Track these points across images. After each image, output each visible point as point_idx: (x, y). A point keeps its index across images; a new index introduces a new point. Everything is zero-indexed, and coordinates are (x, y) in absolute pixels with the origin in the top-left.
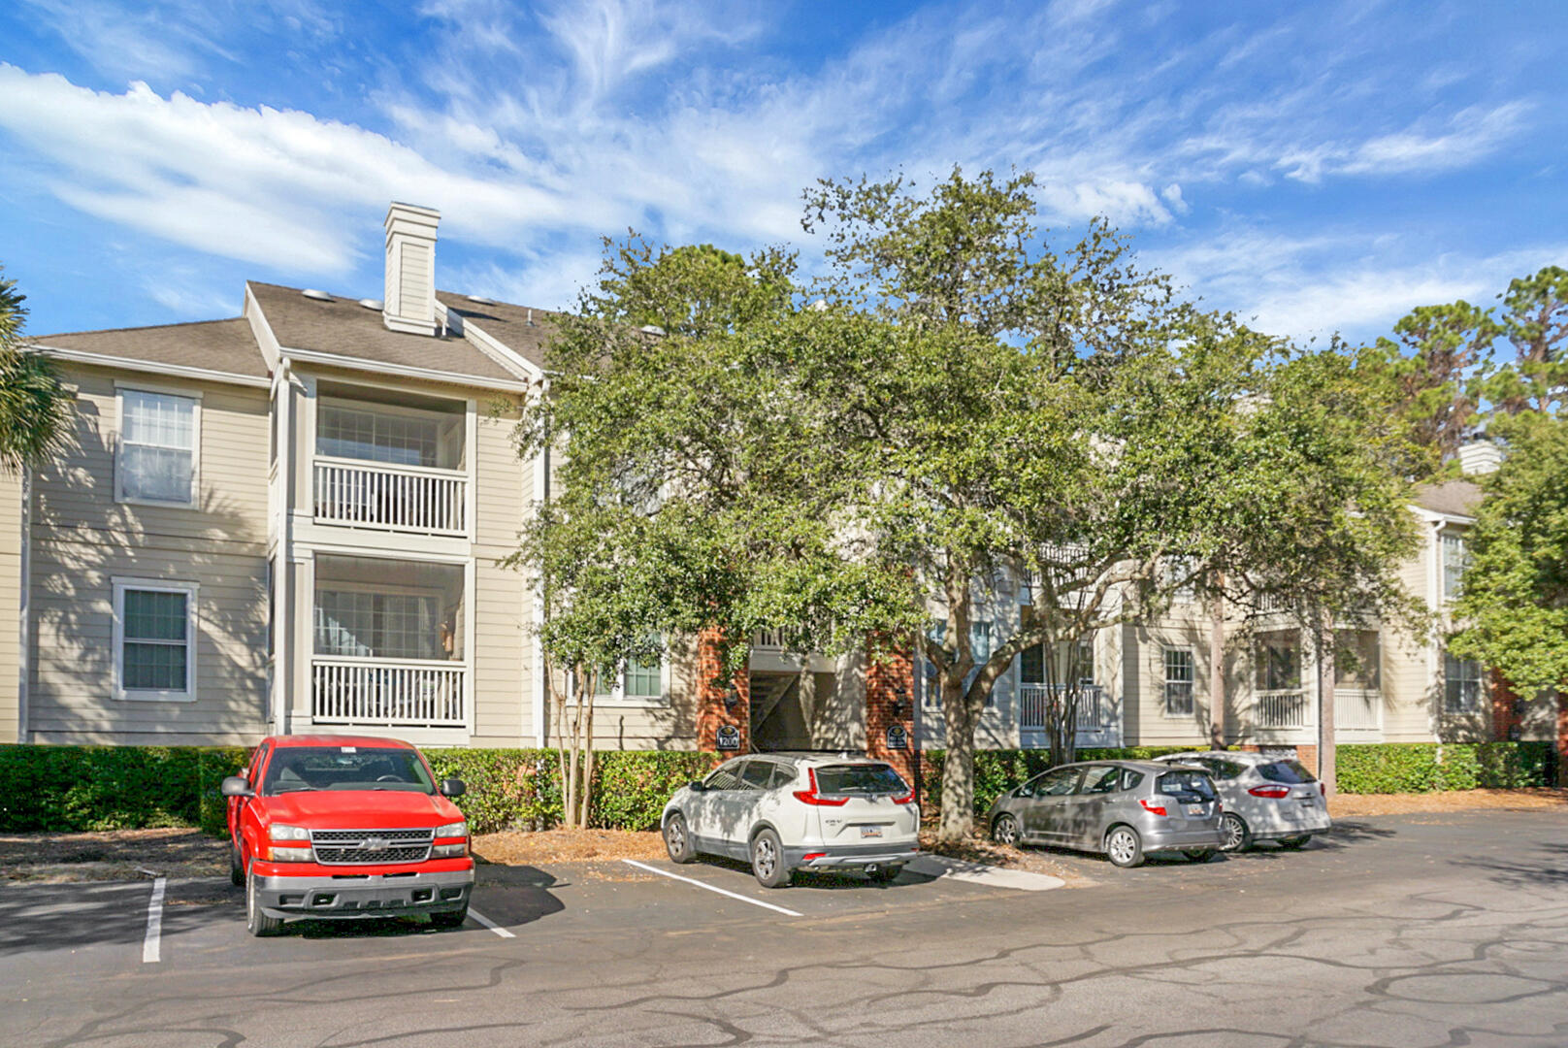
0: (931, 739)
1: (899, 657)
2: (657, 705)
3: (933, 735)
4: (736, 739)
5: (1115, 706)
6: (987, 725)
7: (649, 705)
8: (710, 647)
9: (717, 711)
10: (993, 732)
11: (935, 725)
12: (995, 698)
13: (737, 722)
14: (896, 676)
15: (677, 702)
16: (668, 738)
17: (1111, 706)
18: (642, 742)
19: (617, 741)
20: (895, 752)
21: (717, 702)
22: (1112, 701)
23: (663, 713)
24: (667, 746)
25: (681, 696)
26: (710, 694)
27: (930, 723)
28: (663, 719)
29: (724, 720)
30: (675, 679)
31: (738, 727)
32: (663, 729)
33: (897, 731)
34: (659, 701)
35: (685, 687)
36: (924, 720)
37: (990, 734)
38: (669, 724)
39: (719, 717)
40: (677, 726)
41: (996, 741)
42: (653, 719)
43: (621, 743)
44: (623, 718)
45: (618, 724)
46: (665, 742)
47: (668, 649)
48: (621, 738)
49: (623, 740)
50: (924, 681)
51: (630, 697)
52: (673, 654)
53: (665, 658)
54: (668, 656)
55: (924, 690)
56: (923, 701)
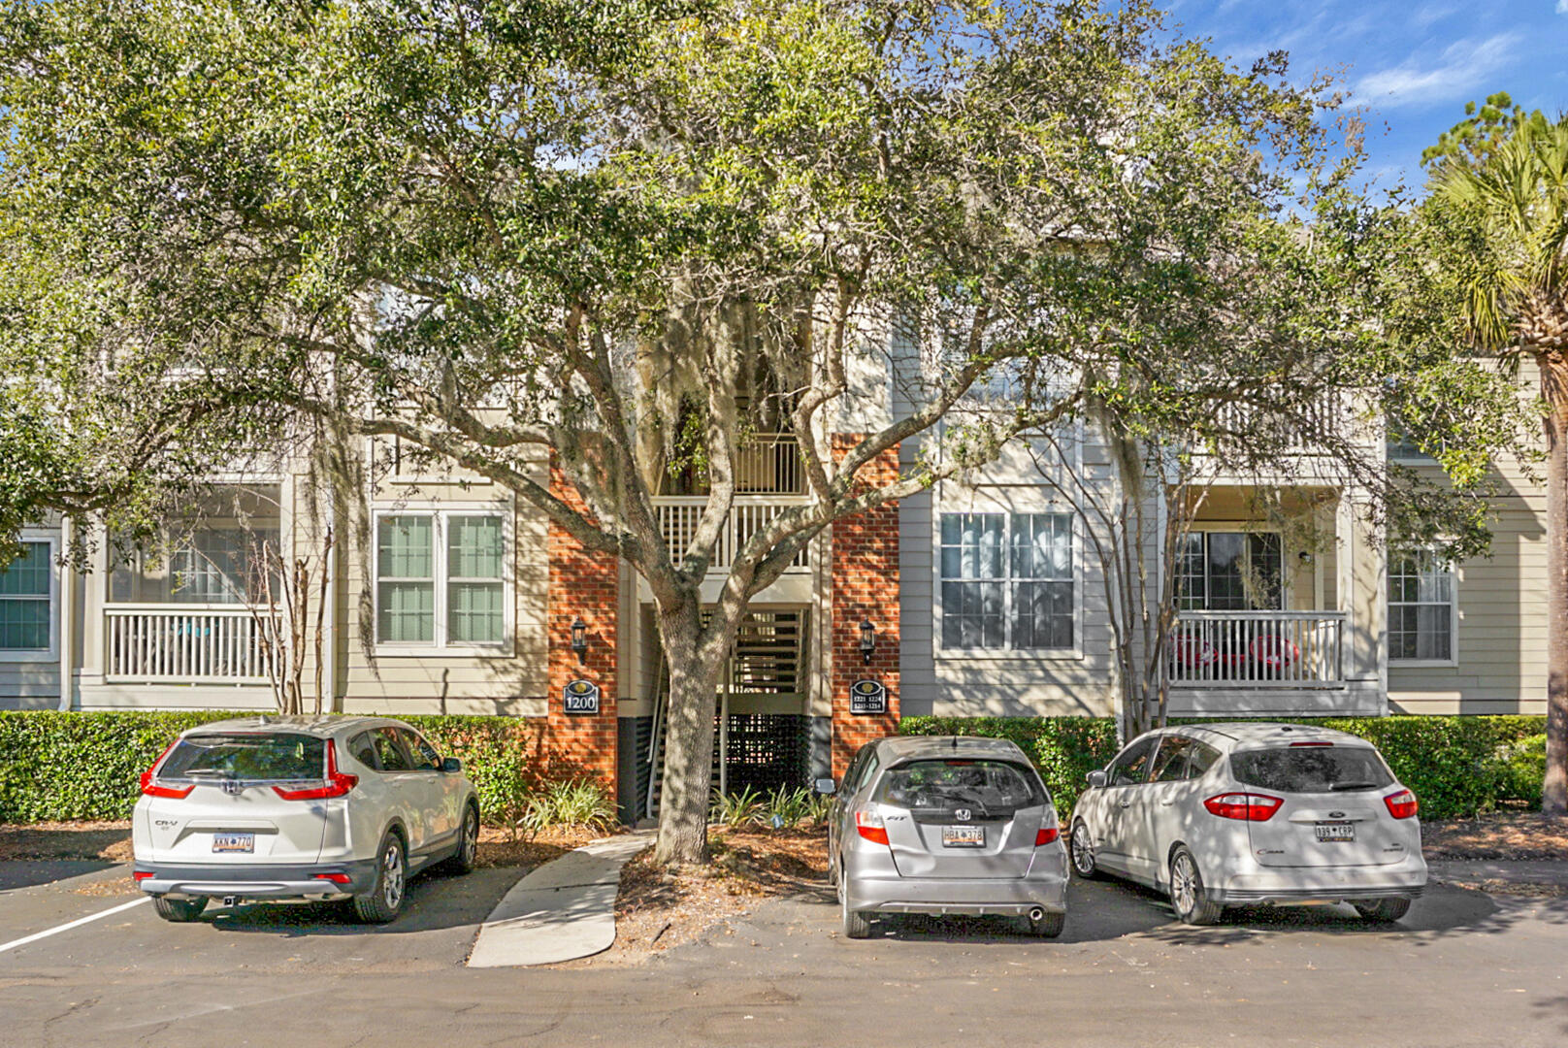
0: (953, 700)
1: (874, 575)
2: (495, 653)
3: (957, 693)
4: (595, 699)
5: (1373, 645)
6: (1065, 680)
7: (484, 653)
8: (556, 570)
9: (566, 661)
10: (1075, 690)
11: (961, 678)
12: (1078, 635)
13: (597, 675)
14: (868, 602)
15: (527, 647)
16: (513, 699)
17: (1365, 647)
18: (475, 703)
19: (438, 702)
20: (866, 720)
21: (566, 647)
22: (1368, 637)
23: (506, 663)
24: (511, 710)
25: (532, 639)
26: (556, 636)
27: (951, 676)
28: (505, 671)
29: (577, 672)
30: (523, 617)
31: (597, 683)
32: (505, 685)
33: (867, 688)
34: (499, 648)
35: (538, 629)
36: (940, 671)
37: (1068, 692)
38: (514, 678)
39: (568, 667)
40: (526, 683)
41: (1081, 705)
42: (491, 671)
43: (443, 705)
44: (447, 671)
45: (440, 679)
46: (507, 704)
47: (512, 577)
48: (443, 698)
49: (447, 701)
50: (938, 611)
51: (457, 643)
52: (521, 583)
53: (508, 588)
54: (512, 585)
55: (937, 625)
56: (937, 641)
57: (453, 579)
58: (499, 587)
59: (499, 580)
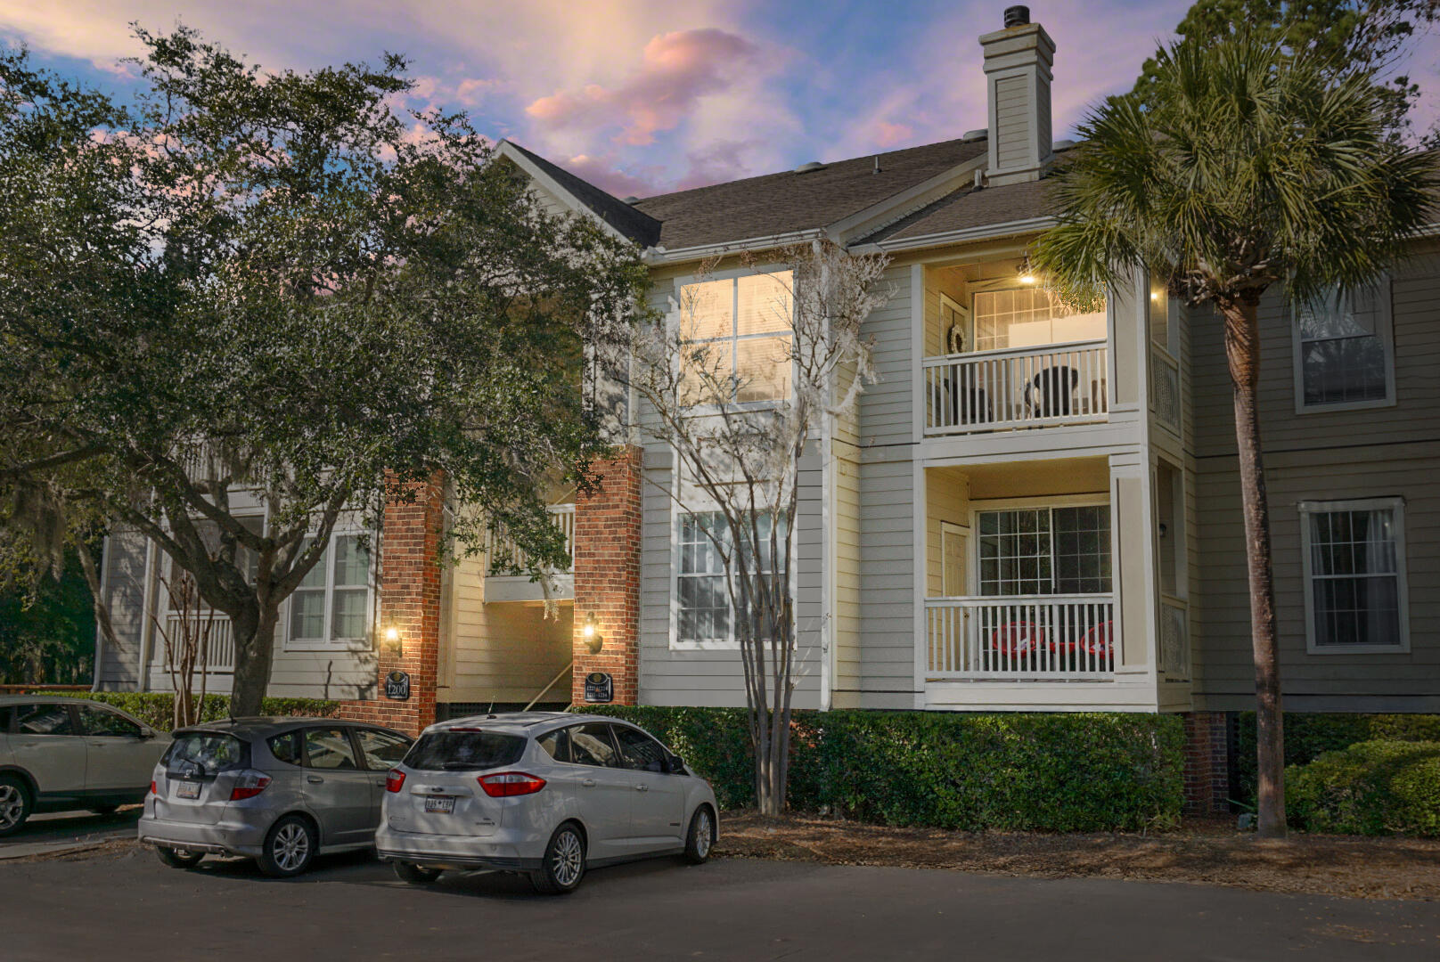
2: (361, 647)
7: (353, 646)
16: (369, 685)
18: (346, 689)
19: (323, 688)
23: (367, 656)
24: (368, 695)
32: (366, 674)
33: (596, 678)
34: (363, 642)
42: (358, 662)
43: (326, 690)
44: (331, 663)
45: (326, 669)
46: (366, 690)
47: (373, 583)
48: (326, 685)
49: (330, 687)
50: (675, 606)
51: (340, 640)
52: (380, 588)
53: (371, 592)
54: (373, 590)
55: (673, 619)
56: (673, 633)
57: (339, 587)
58: (364, 592)
59: (364, 587)
